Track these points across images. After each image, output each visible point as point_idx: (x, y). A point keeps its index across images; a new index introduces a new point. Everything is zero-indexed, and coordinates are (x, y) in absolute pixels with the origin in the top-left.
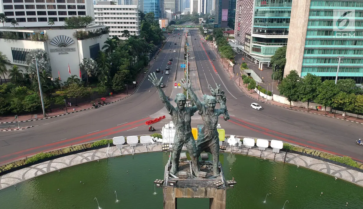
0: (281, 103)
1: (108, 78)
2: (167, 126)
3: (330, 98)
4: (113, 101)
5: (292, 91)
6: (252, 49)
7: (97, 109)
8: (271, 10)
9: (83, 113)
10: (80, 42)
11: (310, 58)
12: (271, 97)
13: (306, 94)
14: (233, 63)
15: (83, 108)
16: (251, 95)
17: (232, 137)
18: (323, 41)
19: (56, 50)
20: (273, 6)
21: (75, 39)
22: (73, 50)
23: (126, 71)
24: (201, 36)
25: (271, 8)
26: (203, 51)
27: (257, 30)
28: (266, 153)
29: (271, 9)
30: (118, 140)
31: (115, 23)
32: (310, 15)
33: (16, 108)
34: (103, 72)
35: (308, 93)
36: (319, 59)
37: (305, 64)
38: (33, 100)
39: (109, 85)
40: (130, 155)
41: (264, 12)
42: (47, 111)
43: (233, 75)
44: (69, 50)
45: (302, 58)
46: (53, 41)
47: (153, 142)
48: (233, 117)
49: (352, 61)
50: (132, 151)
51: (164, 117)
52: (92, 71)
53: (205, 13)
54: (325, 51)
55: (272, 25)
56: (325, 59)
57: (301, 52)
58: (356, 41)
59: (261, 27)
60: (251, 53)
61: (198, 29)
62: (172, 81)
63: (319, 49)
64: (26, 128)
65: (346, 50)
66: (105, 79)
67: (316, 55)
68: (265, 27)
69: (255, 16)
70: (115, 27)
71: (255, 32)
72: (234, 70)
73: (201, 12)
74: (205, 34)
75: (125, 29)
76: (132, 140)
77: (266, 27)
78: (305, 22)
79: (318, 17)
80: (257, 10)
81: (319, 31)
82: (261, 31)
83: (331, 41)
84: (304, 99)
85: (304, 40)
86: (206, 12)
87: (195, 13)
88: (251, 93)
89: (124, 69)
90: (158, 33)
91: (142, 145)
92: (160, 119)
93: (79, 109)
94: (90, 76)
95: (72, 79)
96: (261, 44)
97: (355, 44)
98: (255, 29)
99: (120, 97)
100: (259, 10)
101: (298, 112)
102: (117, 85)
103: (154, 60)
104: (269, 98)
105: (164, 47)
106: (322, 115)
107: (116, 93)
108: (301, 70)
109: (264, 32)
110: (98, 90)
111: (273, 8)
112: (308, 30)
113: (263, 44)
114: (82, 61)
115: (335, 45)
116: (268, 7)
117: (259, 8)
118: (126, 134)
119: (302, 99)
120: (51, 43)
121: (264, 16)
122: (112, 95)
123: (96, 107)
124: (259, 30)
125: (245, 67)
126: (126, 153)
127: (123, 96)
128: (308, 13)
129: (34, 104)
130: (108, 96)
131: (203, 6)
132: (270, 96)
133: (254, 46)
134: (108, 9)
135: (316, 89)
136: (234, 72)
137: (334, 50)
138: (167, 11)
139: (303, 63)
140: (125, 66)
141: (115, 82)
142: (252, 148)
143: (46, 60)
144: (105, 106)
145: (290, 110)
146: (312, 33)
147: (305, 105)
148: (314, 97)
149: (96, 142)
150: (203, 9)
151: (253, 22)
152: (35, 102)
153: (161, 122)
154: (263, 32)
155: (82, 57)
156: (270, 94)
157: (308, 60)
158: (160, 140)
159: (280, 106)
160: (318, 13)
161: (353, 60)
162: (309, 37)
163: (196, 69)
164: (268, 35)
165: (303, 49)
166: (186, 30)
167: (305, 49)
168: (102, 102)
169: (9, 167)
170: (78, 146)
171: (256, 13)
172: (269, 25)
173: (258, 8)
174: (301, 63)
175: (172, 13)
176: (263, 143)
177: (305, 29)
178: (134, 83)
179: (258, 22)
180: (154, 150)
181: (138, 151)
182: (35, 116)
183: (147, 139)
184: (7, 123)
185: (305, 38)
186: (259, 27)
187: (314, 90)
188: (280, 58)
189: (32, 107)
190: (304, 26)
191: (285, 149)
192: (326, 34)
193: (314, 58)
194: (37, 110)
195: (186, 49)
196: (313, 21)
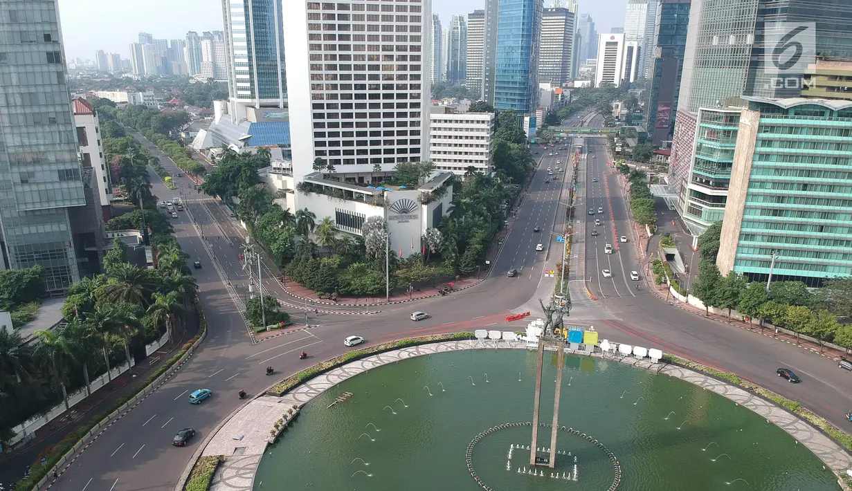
0: (697, 308)
1: (456, 256)
2: (534, 323)
3: (754, 306)
4: (462, 287)
5: (708, 293)
6: (688, 210)
7: (445, 297)
8: (723, 148)
9: (429, 301)
10: (425, 207)
11: (749, 247)
12: (685, 298)
13: (726, 299)
14: (652, 231)
15: (428, 293)
16: (660, 292)
17: (606, 341)
18: (769, 224)
19: (396, 218)
20: (728, 142)
21: (419, 204)
22: (415, 217)
23: (478, 246)
24: (609, 156)
25: (723, 145)
26: (604, 199)
27: (698, 179)
28: (642, 362)
29: (721, 147)
30: (481, 334)
31: (450, 145)
32: (749, 187)
33: (357, 289)
34: (450, 248)
35: (728, 298)
36: (762, 250)
37: (739, 255)
38: (374, 281)
39: (456, 265)
40: (493, 349)
41: (712, 150)
42: (391, 295)
43: (643, 255)
44: (410, 217)
45: (735, 246)
46: (394, 206)
47: (516, 340)
48: (621, 322)
49: (815, 254)
50: (494, 346)
51: (528, 314)
52: (436, 245)
53: (632, 80)
54: (772, 238)
55: (723, 174)
56: (773, 250)
57: (734, 238)
58: (822, 227)
59: (705, 174)
60: (685, 215)
61: (604, 136)
62: (542, 261)
63: (763, 235)
64: (375, 312)
65: (806, 240)
66: (452, 258)
67: (758, 243)
68: (710, 176)
69: (697, 153)
70: (450, 153)
71: (695, 181)
72: (648, 247)
73: (623, 77)
74: (618, 153)
75: (470, 164)
76: (495, 335)
77: (713, 176)
78: (742, 195)
79: (761, 191)
80: (701, 144)
81: (764, 211)
82: (704, 181)
83: (782, 225)
84: (722, 306)
85: (739, 222)
86: (636, 78)
87: (607, 83)
88: (661, 290)
89: (475, 244)
90: (522, 159)
91: (504, 341)
92: (522, 316)
93: (423, 295)
94: (434, 252)
95: (415, 256)
96: (703, 203)
97: (821, 231)
98: (695, 176)
99: (469, 282)
100: (704, 145)
101: (716, 322)
102: (467, 266)
103: (514, 217)
104: (682, 298)
105: (530, 187)
106: (745, 329)
107: (464, 276)
108: (733, 263)
109: (709, 185)
110: (442, 271)
111: (726, 145)
112: (745, 208)
113: (706, 204)
114: (424, 232)
115: (788, 229)
116: (718, 144)
117: (704, 141)
118: (488, 329)
119: (720, 304)
120: (392, 209)
121: (712, 157)
122: (459, 279)
123: (444, 294)
124: (701, 180)
125: (666, 243)
126: (488, 347)
127: (474, 281)
128: (746, 185)
129: (376, 286)
130: (453, 279)
131: (629, 63)
132: (685, 296)
133: (692, 204)
134: (440, 121)
135: (738, 293)
136: (647, 251)
137: (787, 239)
138: (542, 86)
139: (737, 253)
140: (478, 239)
141: (465, 262)
142: (629, 356)
143: (386, 231)
144: (453, 293)
145: (707, 319)
146: (753, 211)
147: (726, 312)
148: (735, 304)
149: (456, 334)
150: (628, 70)
151: (692, 163)
152: (378, 284)
153: (524, 320)
154: (706, 183)
155: (425, 226)
156: (685, 294)
157: (745, 250)
158: (524, 338)
159: (693, 312)
160: (762, 184)
161: (818, 254)
162: (747, 217)
163: (584, 240)
164: (716, 189)
165: (738, 235)
166: (579, 142)
167: (741, 234)
168: (449, 288)
169: (382, 347)
170: (439, 336)
171: (699, 148)
172: (718, 174)
173: (702, 141)
174: (734, 253)
175: (553, 91)
176: (640, 351)
177: (742, 205)
178: (488, 262)
179: (701, 164)
180: (518, 347)
181: (500, 345)
182: (378, 300)
183: (510, 336)
184: (345, 305)
185: (741, 219)
186: (702, 173)
187: (735, 295)
188: (710, 239)
189: (375, 289)
190: (740, 201)
191: (663, 360)
192: (775, 215)
193: (754, 247)
194: (381, 293)
195: (571, 192)
196: (754, 195)
